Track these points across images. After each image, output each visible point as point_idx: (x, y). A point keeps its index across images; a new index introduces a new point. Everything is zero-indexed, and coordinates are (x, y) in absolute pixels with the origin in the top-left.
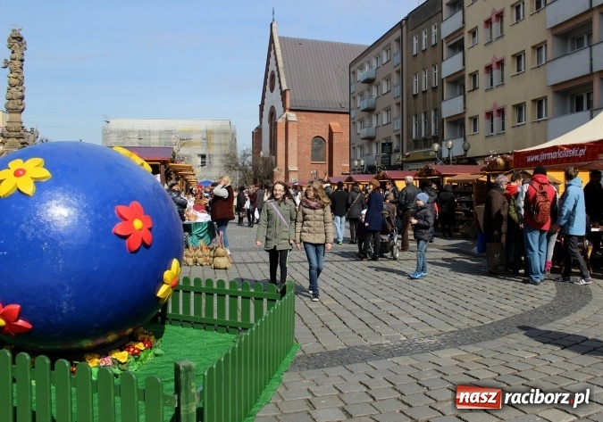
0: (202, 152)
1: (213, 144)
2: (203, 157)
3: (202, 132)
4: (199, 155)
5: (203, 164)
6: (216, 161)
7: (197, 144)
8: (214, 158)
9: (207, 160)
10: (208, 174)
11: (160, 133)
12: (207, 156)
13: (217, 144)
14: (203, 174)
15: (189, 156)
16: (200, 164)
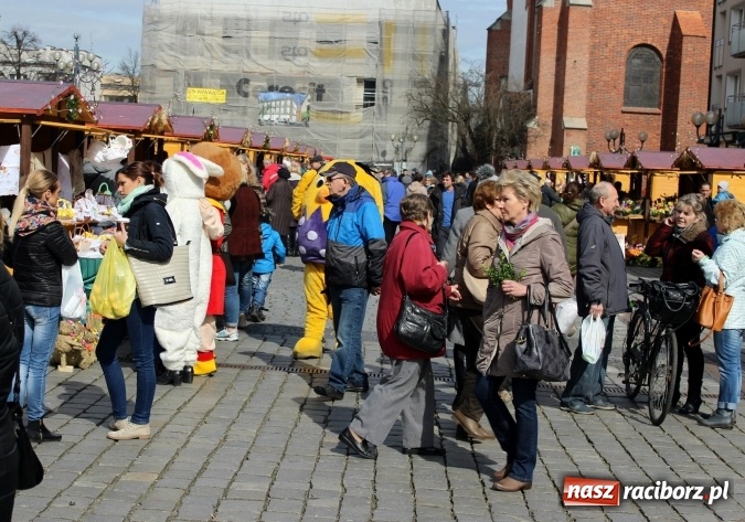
0: (367, 75)
1: (394, 56)
2: (370, 84)
3: (369, 25)
4: (359, 81)
5: (369, 101)
6: (399, 98)
7: (356, 53)
8: (395, 89)
9: (378, 94)
10: (380, 125)
12: (379, 84)
13: (404, 56)
14: (367, 125)
15: (335, 83)
16: (362, 102)
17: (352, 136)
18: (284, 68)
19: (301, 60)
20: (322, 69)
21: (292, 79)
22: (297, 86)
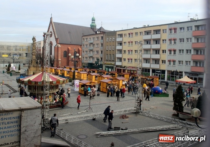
0: (26, 53)
2: (26, 54)
3: (26, 47)
5: (26, 56)
7: (25, 50)
8: (30, 54)
9: (28, 55)
10: (28, 59)
11: (14, 46)
14: (26, 59)
15: (22, 54)
16: (25, 56)
17: (24, 60)
18: (16, 52)
19: (18, 51)
20: (21, 52)
21: (17, 53)
22: (17, 54)
